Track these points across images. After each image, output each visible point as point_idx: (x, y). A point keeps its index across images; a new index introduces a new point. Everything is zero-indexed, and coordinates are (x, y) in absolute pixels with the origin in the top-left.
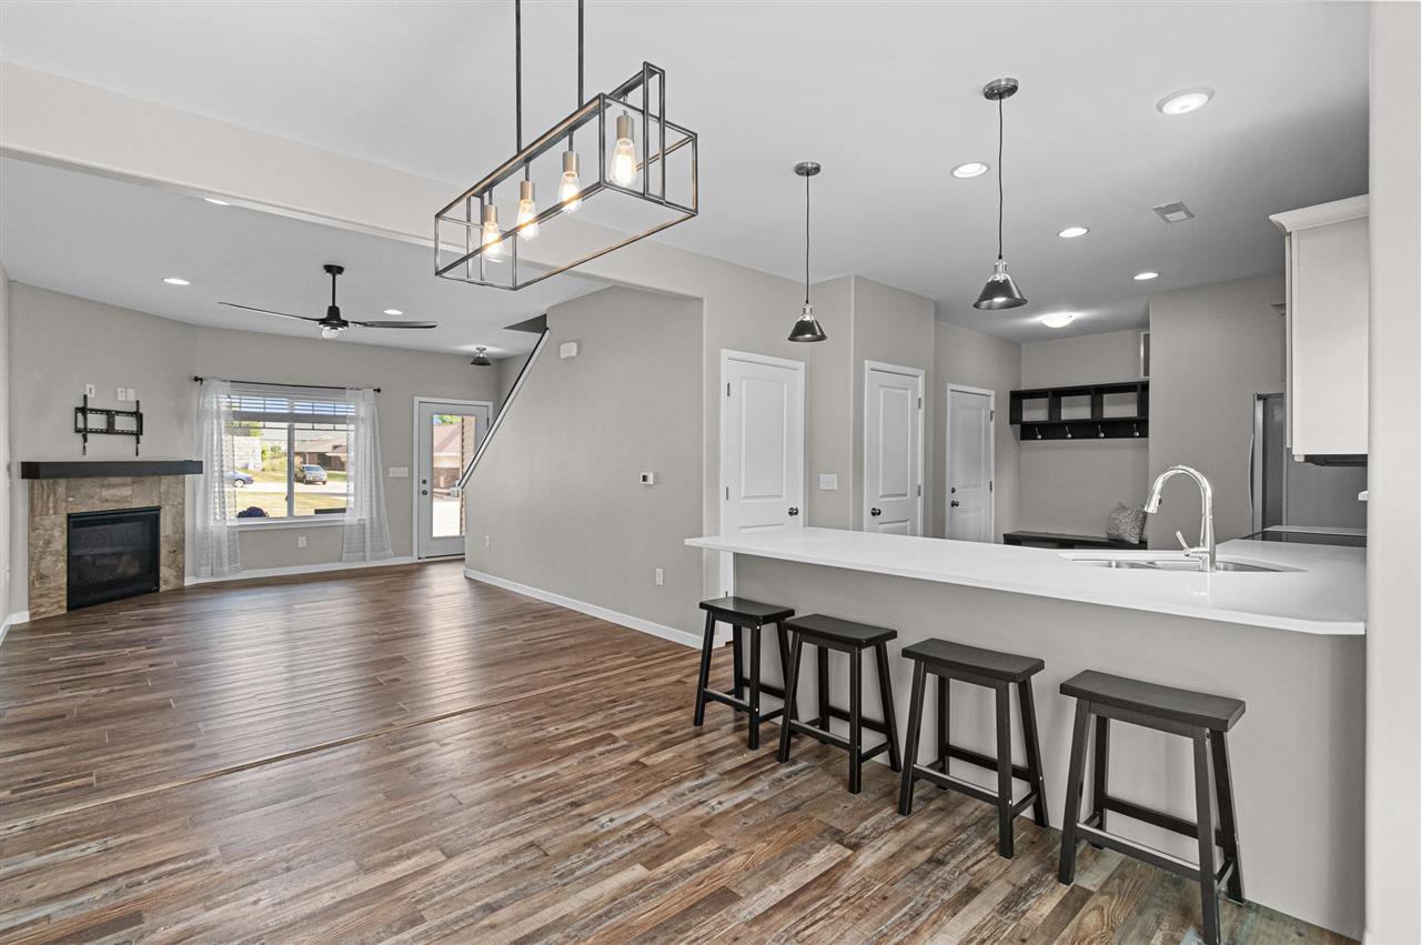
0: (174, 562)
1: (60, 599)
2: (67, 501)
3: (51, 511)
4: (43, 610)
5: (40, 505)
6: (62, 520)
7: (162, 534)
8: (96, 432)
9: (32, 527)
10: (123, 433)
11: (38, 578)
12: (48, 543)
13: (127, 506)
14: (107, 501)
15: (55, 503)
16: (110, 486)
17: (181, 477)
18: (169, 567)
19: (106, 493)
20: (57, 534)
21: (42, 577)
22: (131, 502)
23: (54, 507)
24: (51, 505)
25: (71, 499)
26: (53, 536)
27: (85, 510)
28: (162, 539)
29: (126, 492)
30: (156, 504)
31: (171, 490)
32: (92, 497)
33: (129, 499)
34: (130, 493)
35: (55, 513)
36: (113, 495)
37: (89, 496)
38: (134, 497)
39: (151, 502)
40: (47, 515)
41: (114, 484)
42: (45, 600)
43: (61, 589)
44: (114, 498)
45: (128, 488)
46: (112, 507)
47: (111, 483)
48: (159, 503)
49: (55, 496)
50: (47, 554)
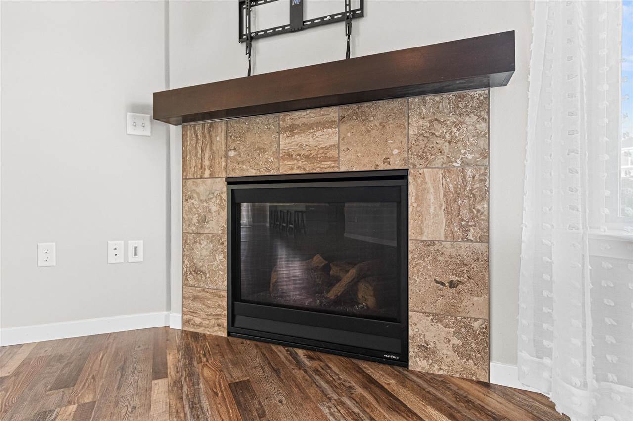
0: (451, 310)
1: (218, 311)
2: (227, 157)
3: (207, 173)
4: (198, 320)
5: (193, 163)
6: (222, 188)
7: (412, 234)
8: (275, 32)
9: (187, 198)
10: (323, 22)
11: (193, 271)
12: (203, 220)
13: (327, 167)
14: (289, 157)
15: (212, 159)
16: (292, 129)
17: (476, 93)
18: (437, 318)
19: (287, 143)
20: (214, 208)
21: (197, 271)
22: (336, 160)
23: (210, 167)
24: (207, 163)
25: (232, 154)
26: (210, 211)
27: (253, 173)
28: (411, 246)
29: (326, 138)
30: (396, 164)
31: (439, 130)
32: (262, 150)
33: (333, 153)
34: (334, 140)
35: (212, 176)
36: (301, 146)
37: (259, 149)
38: (342, 148)
39: (386, 160)
40: (201, 178)
41: (304, 124)
42: (201, 306)
43: (219, 296)
44: (302, 153)
45: (330, 130)
46: (298, 168)
47: (298, 122)
48: (406, 161)
49: (211, 149)
50: (203, 237)
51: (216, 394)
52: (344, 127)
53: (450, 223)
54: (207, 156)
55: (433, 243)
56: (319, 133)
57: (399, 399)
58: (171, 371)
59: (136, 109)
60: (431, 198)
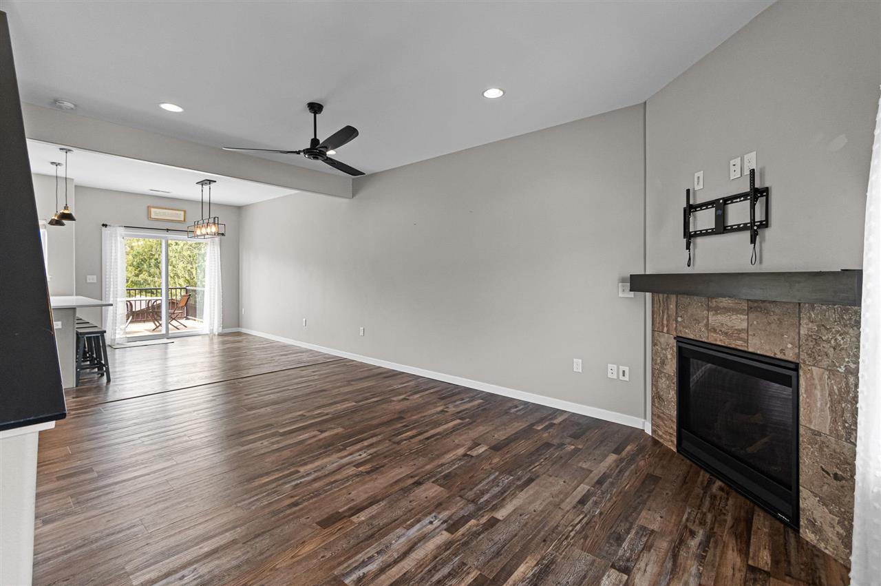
1: (671, 430)
2: (676, 321)
3: (665, 330)
4: (660, 433)
5: (658, 321)
6: (673, 343)
8: (706, 233)
9: (654, 344)
11: (657, 397)
12: (663, 363)
13: (739, 344)
14: (715, 331)
15: (668, 321)
16: (717, 310)
18: (823, 502)
19: (713, 319)
20: (669, 356)
21: (660, 398)
22: (746, 341)
23: (667, 326)
24: (665, 322)
25: (679, 319)
26: (667, 357)
27: (691, 336)
29: (739, 322)
31: (826, 335)
32: (697, 321)
33: (744, 335)
34: (745, 325)
35: (668, 332)
36: (722, 324)
37: (696, 319)
38: (750, 333)
39: (782, 351)
40: (662, 332)
41: (724, 308)
42: (661, 423)
43: (672, 421)
44: (723, 330)
45: (742, 316)
46: (721, 340)
47: (721, 305)
48: (798, 355)
49: (668, 313)
50: (663, 375)
51: (636, 473)
52: (752, 316)
53: (834, 421)
54: (665, 317)
55: (819, 434)
56: (734, 317)
57: (752, 537)
58: (624, 454)
59: (623, 280)
60: (818, 393)
